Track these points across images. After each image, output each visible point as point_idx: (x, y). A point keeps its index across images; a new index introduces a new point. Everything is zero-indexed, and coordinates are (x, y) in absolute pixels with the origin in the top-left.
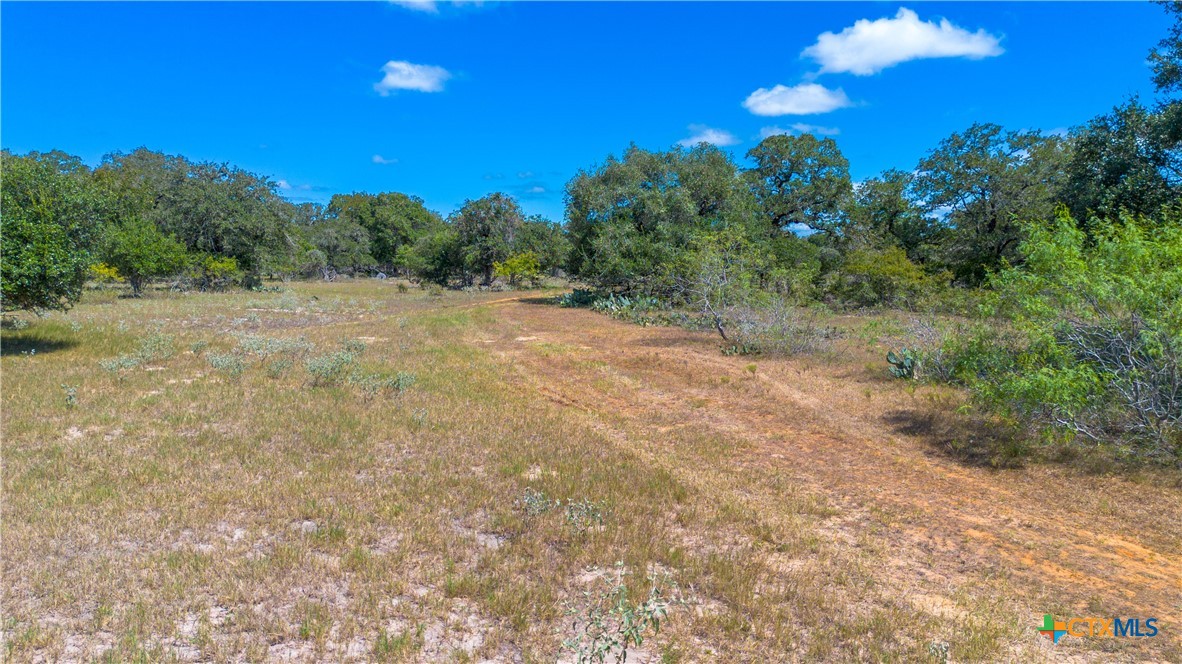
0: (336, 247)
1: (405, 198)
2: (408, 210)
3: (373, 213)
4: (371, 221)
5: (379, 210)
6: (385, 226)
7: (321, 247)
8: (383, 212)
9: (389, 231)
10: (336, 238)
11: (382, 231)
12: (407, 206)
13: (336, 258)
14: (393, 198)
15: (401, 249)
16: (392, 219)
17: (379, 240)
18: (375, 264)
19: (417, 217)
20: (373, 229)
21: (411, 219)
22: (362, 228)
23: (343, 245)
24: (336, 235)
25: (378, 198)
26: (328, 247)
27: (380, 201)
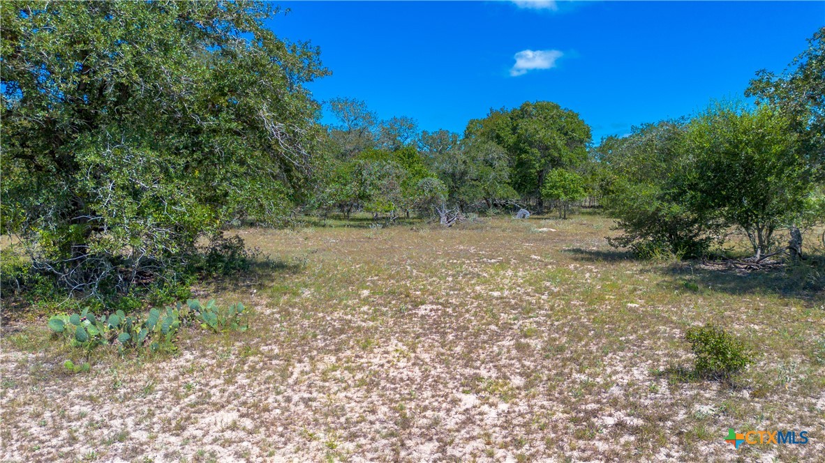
0: (464, 173)
1: (557, 107)
2: (563, 122)
3: (514, 129)
4: (511, 140)
5: (523, 124)
6: (531, 144)
7: (443, 175)
8: (527, 126)
9: (535, 151)
10: (465, 162)
11: (526, 152)
12: (560, 117)
13: (462, 190)
14: (541, 108)
15: (554, 175)
16: (541, 134)
17: (521, 164)
18: (515, 198)
19: (573, 131)
20: (515, 149)
21: (566, 134)
22: (500, 147)
23: (473, 172)
24: (464, 157)
25: (522, 110)
26: (453, 175)
27: (524, 113)
